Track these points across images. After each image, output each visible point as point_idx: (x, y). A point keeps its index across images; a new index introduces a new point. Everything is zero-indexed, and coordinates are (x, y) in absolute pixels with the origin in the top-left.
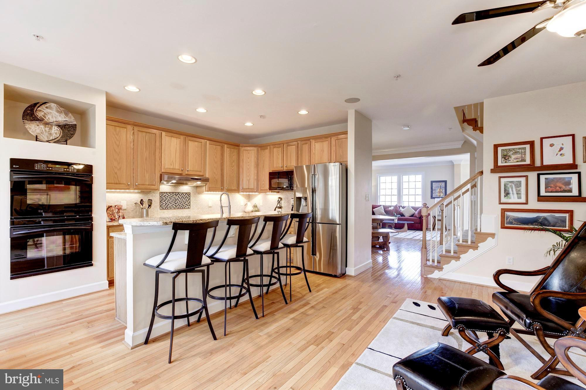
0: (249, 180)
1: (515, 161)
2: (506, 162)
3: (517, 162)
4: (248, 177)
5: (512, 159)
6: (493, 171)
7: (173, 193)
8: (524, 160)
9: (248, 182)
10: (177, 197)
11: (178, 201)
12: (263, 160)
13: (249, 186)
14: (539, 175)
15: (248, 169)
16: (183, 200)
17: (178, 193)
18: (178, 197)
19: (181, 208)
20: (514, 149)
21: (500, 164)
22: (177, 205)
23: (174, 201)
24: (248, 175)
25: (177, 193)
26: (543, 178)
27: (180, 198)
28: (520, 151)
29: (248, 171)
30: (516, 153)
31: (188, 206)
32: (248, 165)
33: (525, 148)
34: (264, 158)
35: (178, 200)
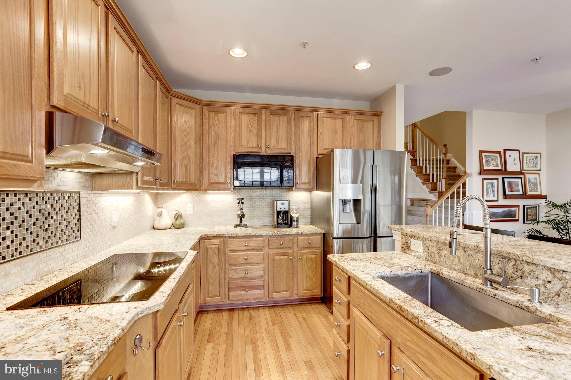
0: (187, 165)
1: (493, 166)
2: (488, 167)
3: (494, 167)
4: (185, 159)
5: (491, 164)
6: (480, 173)
7: (37, 195)
8: (497, 166)
9: (184, 169)
10: (49, 206)
11: (52, 221)
12: (214, 130)
13: (186, 179)
14: (503, 178)
15: (185, 144)
16: (65, 216)
17: (51, 195)
18: (52, 206)
19: (60, 242)
20: (491, 156)
21: (485, 168)
22: (50, 234)
23: (39, 224)
24: (185, 154)
25: (49, 195)
26: (506, 180)
27: (57, 210)
28: (495, 158)
29: (185, 148)
30: (492, 159)
31: (74, 234)
32: (186, 136)
33: (496, 156)
34: (217, 128)
35: (52, 218)
